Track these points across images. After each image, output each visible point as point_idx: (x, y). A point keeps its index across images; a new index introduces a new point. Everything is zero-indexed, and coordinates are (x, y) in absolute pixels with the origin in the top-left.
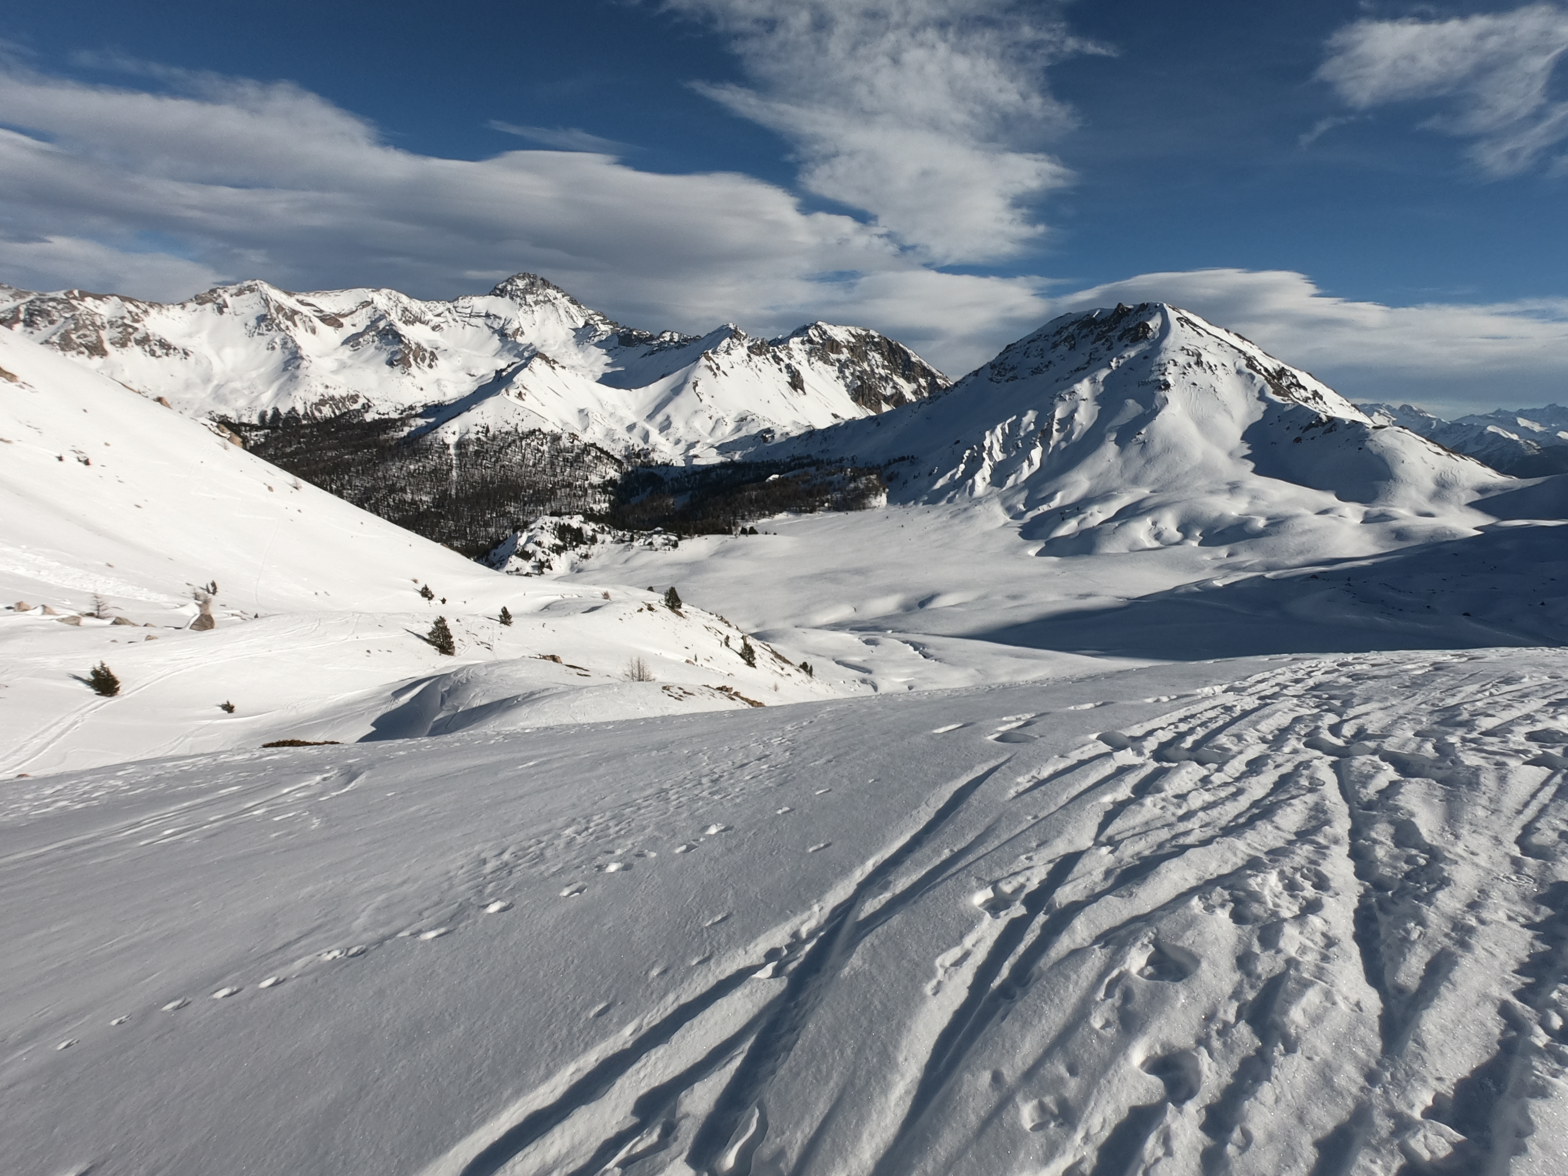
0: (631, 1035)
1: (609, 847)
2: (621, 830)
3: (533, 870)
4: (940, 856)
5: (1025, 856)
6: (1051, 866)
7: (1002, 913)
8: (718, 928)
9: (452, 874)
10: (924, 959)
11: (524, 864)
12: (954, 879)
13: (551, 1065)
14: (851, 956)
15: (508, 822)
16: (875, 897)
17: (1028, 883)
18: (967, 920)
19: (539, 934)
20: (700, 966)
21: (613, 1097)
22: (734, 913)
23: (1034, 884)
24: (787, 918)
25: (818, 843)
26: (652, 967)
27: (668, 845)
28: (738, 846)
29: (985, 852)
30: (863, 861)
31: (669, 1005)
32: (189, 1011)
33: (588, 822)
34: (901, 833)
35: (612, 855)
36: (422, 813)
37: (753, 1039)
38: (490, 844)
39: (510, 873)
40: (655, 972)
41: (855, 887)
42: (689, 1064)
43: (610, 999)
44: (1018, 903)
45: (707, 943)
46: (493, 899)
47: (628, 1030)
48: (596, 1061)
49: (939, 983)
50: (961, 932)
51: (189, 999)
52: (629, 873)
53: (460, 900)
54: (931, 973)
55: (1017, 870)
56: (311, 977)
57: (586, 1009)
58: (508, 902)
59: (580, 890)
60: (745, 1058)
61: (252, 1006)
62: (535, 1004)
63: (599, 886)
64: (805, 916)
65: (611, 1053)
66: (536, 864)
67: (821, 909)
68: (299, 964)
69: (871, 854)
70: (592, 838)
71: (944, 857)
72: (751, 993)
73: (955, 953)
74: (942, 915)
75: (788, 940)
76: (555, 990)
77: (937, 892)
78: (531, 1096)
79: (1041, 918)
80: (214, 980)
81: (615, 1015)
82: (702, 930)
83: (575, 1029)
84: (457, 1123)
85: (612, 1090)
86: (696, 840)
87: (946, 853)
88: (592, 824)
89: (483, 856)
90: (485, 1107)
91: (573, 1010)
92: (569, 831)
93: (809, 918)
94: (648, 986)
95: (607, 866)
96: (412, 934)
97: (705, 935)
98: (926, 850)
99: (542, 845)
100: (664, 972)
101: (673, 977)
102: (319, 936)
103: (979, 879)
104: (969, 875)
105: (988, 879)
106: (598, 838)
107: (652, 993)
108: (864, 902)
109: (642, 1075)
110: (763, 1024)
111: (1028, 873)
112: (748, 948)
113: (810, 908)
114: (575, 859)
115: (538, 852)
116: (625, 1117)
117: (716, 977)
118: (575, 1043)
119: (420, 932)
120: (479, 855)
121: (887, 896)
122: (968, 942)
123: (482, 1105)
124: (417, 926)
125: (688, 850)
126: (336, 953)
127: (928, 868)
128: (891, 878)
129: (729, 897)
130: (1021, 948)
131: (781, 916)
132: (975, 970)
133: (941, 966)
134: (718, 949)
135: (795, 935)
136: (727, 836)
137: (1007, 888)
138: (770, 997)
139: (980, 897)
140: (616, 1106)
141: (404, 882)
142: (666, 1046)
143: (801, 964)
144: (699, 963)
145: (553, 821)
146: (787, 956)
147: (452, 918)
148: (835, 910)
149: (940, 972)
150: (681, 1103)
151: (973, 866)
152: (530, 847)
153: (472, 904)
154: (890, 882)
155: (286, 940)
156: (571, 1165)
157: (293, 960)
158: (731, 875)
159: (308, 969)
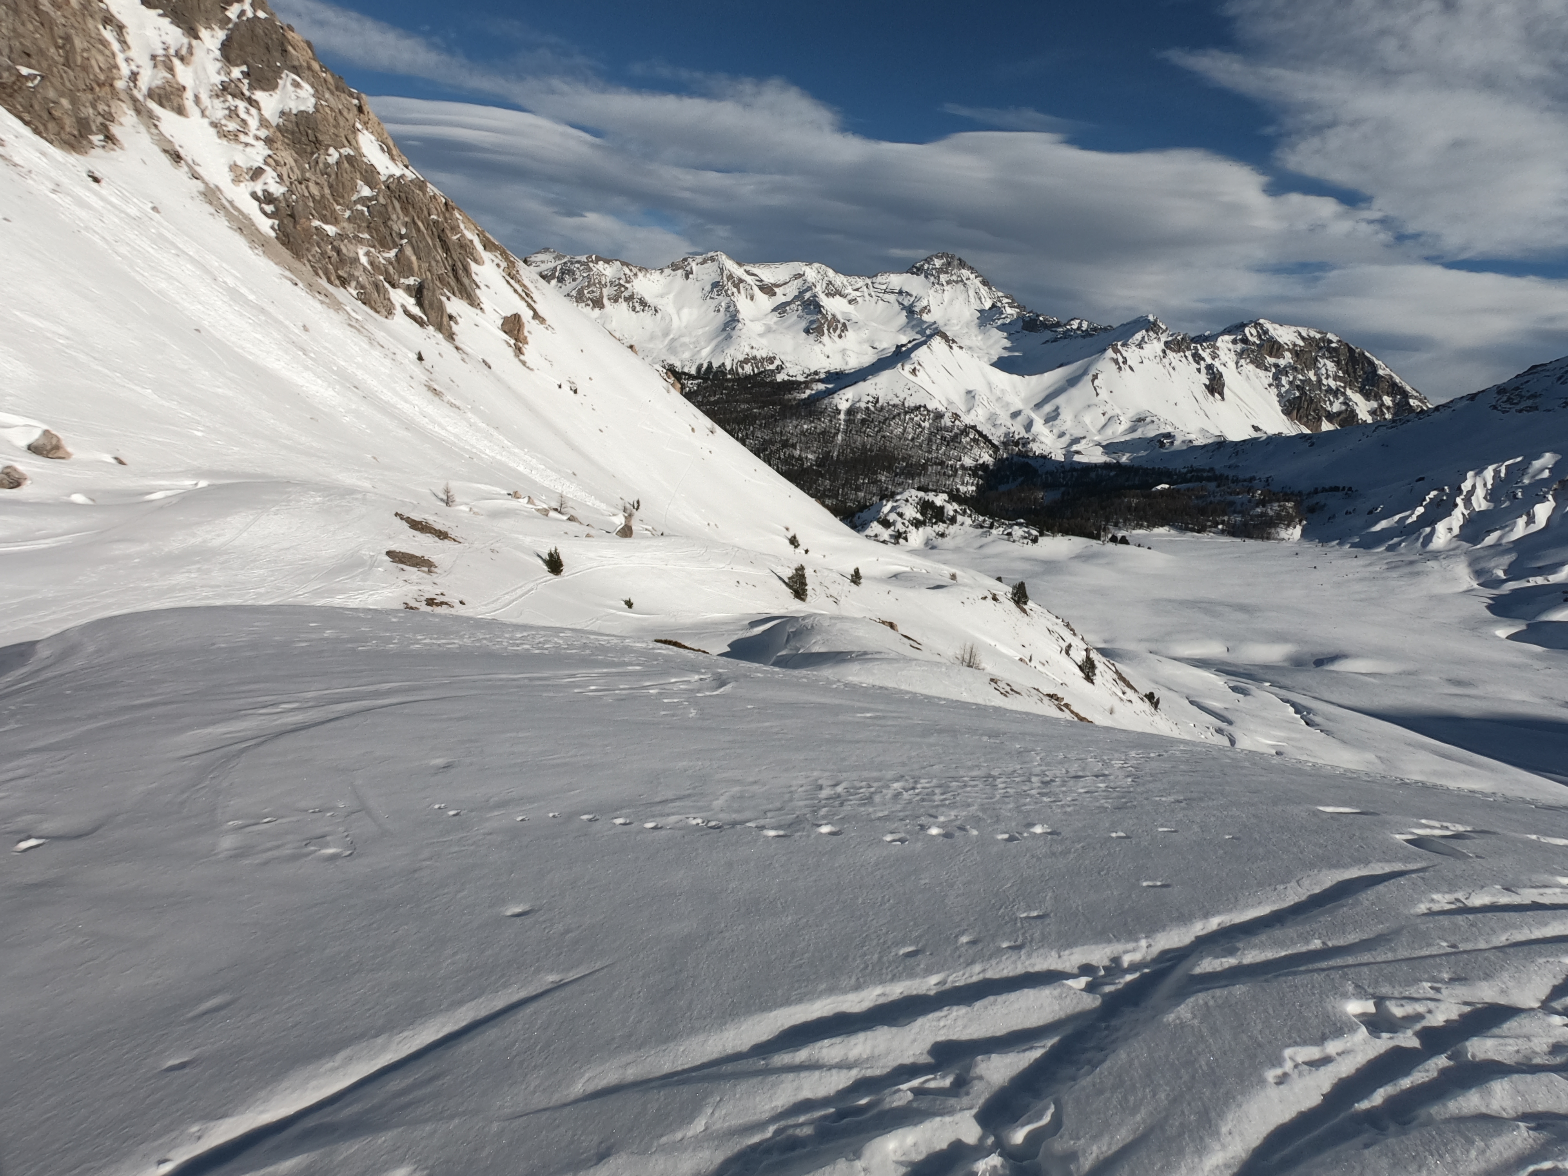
0: (935, 985)
1: (933, 811)
2: (945, 799)
3: (862, 809)
4: (1307, 942)
5: (1429, 984)
6: (1467, 1009)
7: (1385, 1035)
8: (1033, 922)
9: (792, 789)
10: (1270, 1042)
11: (854, 801)
12: (1323, 974)
13: (861, 980)
14: (1178, 1005)
15: (843, 759)
16: (1217, 957)
17: (1428, 1016)
18: (1335, 1024)
19: (862, 866)
20: (1010, 951)
21: (913, 1031)
22: (1052, 915)
23: (1438, 1019)
24: (1109, 941)
25: (1155, 880)
26: (962, 933)
27: (990, 829)
28: (1065, 853)
29: (1372, 960)
30: (1206, 915)
31: (974, 974)
32: (597, 826)
33: (916, 782)
34: (1260, 903)
35: (935, 820)
36: (775, 730)
37: (1055, 1040)
38: (827, 774)
39: (842, 804)
40: (964, 939)
41: (1193, 938)
42: (989, 1034)
43: (920, 945)
44: (1410, 1033)
45: (1020, 933)
46: (825, 822)
47: (934, 979)
48: (901, 993)
49: (1285, 1075)
50: (1323, 1034)
51: (597, 817)
52: (949, 841)
53: (798, 813)
54: (1277, 1061)
55: (1415, 995)
56: (681, 832)
57: (897, 945)
58: (838, 829)
59: (902, 841)
60: (1046, 1053)
61: (638, 838)
62: (852, 924)
63: (919, 844)
64: (1130, 946)
65: (915, 993)
66: (865, 804)
67: (1149, 946)
68: (673, 819)
69: (1218, 913)
70: (918, 798)
71: (1312, 947)
72: (1060, 996)
73: (1313, 1052)
74: (1301, 1006)
75: (1106, 962)
76: (870, 919)
77: (1298, 980)
78: (841, 998)
79: (1441, 1061)
80: (615, 809)
81: (923, 961)
82: (1016, 919)
83: (885, 959)
84: (780, 993)
85: (913, 1024)
86: (1020, 834)
87: (1316, 944)
88: (919, 786)
89: (820, 782)
90: (803, 990)
91: (885, 942)
92: (897, 785)
93: (1134, 950)
94: (957, 948)
95: (929, 828)
96: (757, 827)
97: (1019, 925)
98: (1291, 931)
99: (872, 790)
100: (973, 943)
101: (982, 950)
102: (688, 803)
103: (1357, 986)
104: (1345, 977)
105: (1370, 990)
106: (923, 800)
107: (960, 957)
108: (1202, 958)
109: (942, 1024)
110: (1068, 1030)
111: (1431, 1005)
112: (1062, 954)
113: (1137, 940)
114: (900, 811)
115: (868, 795)
116: (921, 1054)
117: (1026, 967)
118: (884, 971)
119: (763, 828)
120: (817, 780)
121: (1230, 961)
122: (1332, 1047)
123: (800, 987)
124: (762, 822)
125: (1011, 839)
126: (699, 821)
127: (1290, 952)
128: (1240, 945)
129: (1048, 898)
130: (1406, 1083)
131: (1101, 936)
132: (1335, 1081)
133: (1292, 1059)
134: (1031, 942)
135: (1116, 960)
136: (1052, 839)
137: (1398, 1011)
138: (1079, 1009)
139: (1355, 1007)
140: (914, 1041)
141: (755, 783)
142: (968, 1009)
143: (1117, 991)
144: (1009, 948)
145: (884, 772)
146: (1103, 977)
147: (790, 825)
148: (1164, 953)
149: (1288, 1066)
150: (976, 1066)
151: (1352, 969)
152: (861, 788)
153: (807, 819)
154: (1239, 949)
155: (664, 798)
156: (869, 1070)
157: (668, 815)
158: (1052, 878)
159: (678, 825)
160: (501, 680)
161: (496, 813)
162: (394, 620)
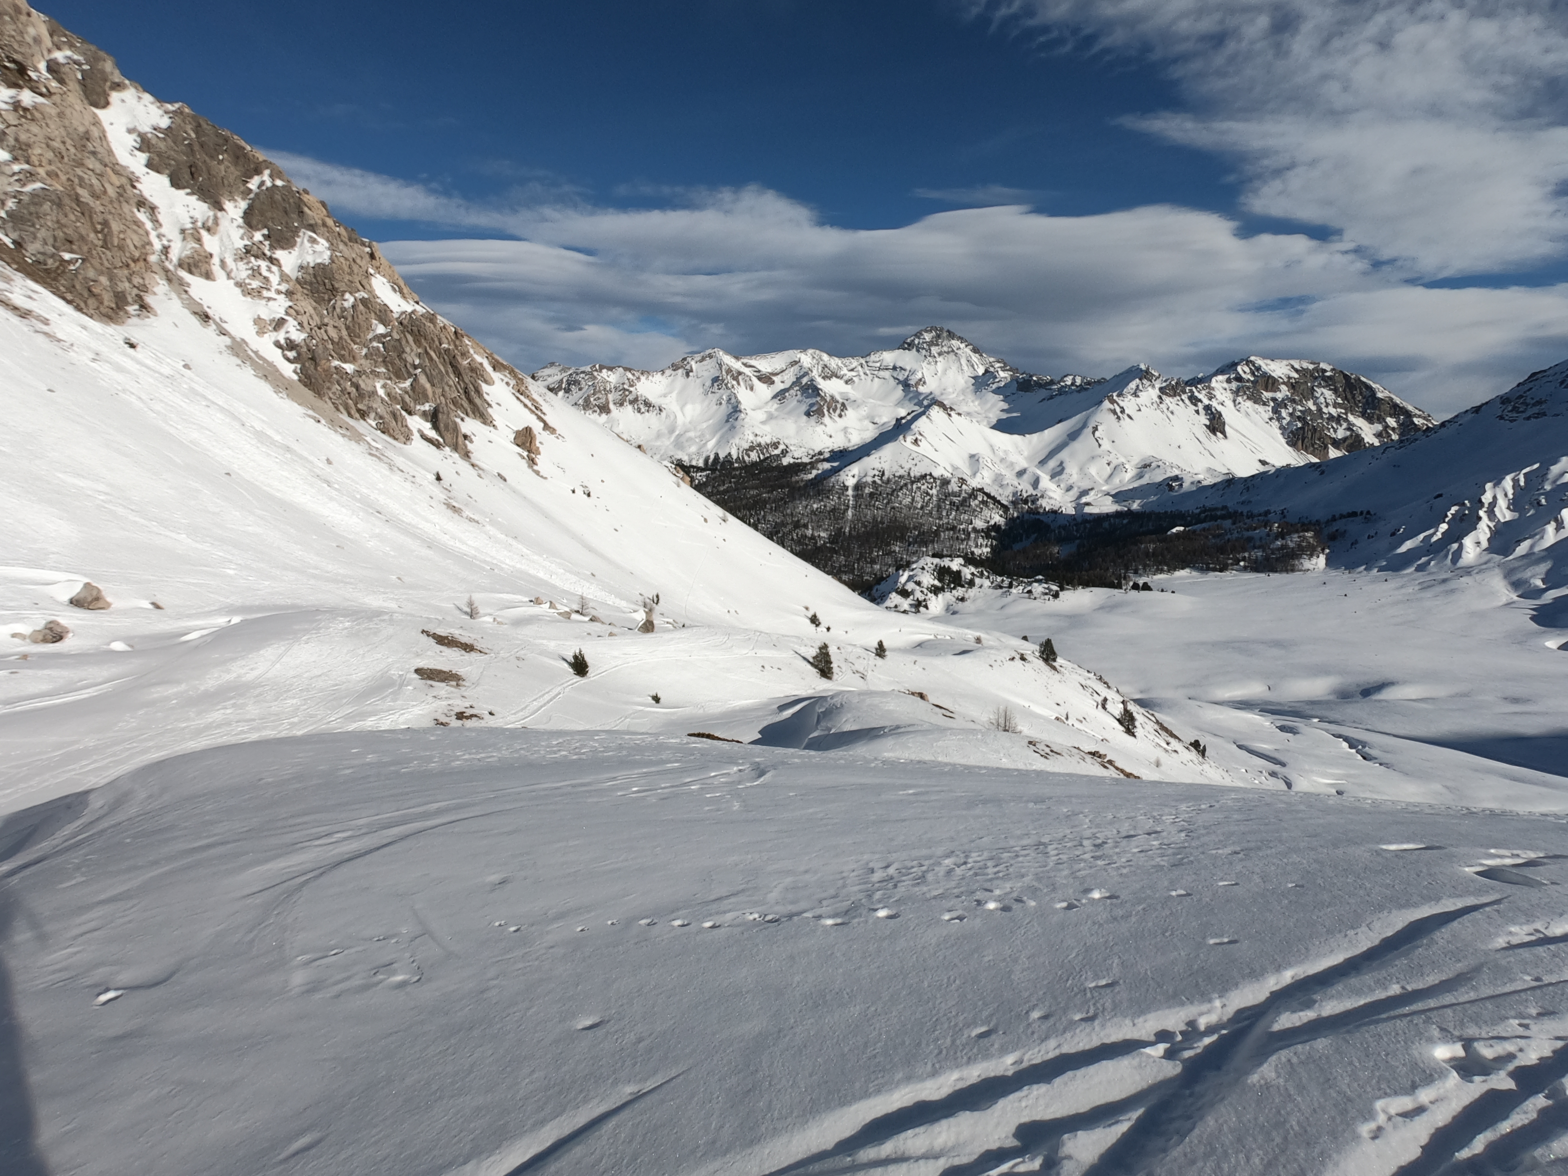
0: (1012, 1064)
1: (987, 885)
2: (998, 872)
3: (917, 889)
4: (1386, 989)
5: (1517, 1022)
6: (1560, 1044)
7: (1477, 1079)
8: (1102, 991)
9: (844, 874)
10: (1360, 1096)
11: (907, 881)
12: (1405, 1021)
13: (937, 1066)
14: (1260, 1064)
15: (891, 840)
16: (1294, 1012)
17: (1519, 1054)
18: (1424, 1071)
19: (924, 948)
20: (1083, 1023)
21: (996, 1115)
22: (1121, 982)
23: (1531, 1056)
24: (1182, 1004)
25: (1222, 936)
26: (1033, 1008)
27: (1048, 898)
28: (1126, 917)
29: (1454, 1001)
30: (1279, 969)
31: (1048, 1050)
32: (655, 930)
33: (967, 857)
34: (1332, 951)
35: (990, 893)
36: (820, 816)
37: (1140, 1111)
38: (877, 856)
39: (895, 886)
40: (1035, 1015)
41: (1268, 995)
42: (1072, 1112)
43: (991, 1025)
44: (1503, 1074)
45: (1091, 1003)
46: (881, 905)
47: (1010, 1059)
48: (979, 1076)
49: (1380, 1129)
50: (1413, 1082)
51: (655, 921)
52: (1008, 914)
53: (853, 899)
54: (1368, 1114)
55: (1504, 1034)
56: (739, 929)
57: (968, 1027)
58: (894, 912)
59: (961, 918)
60: (1132, 1126)
61: (698, 938)
62: (920, 1009)
63: (978, 920)
64: (1205, 1007)
65: (992, 1074)
66: (918, 883)
67: (1224, 1006)
68: (729, 916)
69: (1289, 965)
70: (971, 873)
71: (1391, 993)
72: (1140, 1066)
73: (1405, 1103)
74: (1387, 1055)
75: (1183, 1027)
76: (938, 1002)
77: (1381, 1028)
78: (919, 1086)
79: (1540, 1101)
80: (672, 910)
81: (997, 1040)
82: (1085, 990)
83: (958, 1042)
84: (857, 1085)
85: (994, 1106)
86: (1079, 901)
87: (1395, 989)
88: (970, 860)
89: (871, 865)
90: (880, 1081)
91: (956, 1025)
92: (948, 862)
93: (1209, 1012)
94: (1029, 1025)
95: (986, 902)
96: (814, 917)
97: (1089, 995)
98: (1368, 978)
99: (924, 868)
100: (1045, 1017)
101: (1055, 1024)
102: (741, 898)
103: (1442, 1029)
104: (1428, 1021)
105: (1457, 1033)
106: (976, 874)
107: (1033, 1033)
108: (1279, 1014)
109: (1024, 1104)
110: (1153, 1100)
111: (1522, 1043)
112: (1136, 1021)
113: (1210, 1001)
114: (955, 888)
115: (920, 874)
116: (1006, 1137)
117: (1101, 1039)
118: (959, 1054)
119: (819, 917)
120: (867, 864)
121: (1308, 1015)
122: (1424, 1096)
123: (877, 1078)
124: (818, 912)
125: (1070, 907)
126: (756, 916)
127: (1369, 1000)
128: (1317, 997)
129: (1115, 965)
130: (1505, 1127)
131: (1175, 999)
132: (1433, 1131)
133: (1384, 1111)
134: (1103, 1012)
135: (1192, 1024)
136: (1111, 904)
137: (1488, 1052)
138: (1160, 1077)
139: (1443, 1052)
140: (998, 1124)
141: (806, 872)
142: (1048, 1086)
143: (1197, 1055)
144: (1082, 1020)
145: (933, 849)
146: (1180, 1042)
147: (846, 912)
148: (1240, 1012)
149: (1381, 1119)
150: (1063, 1145)
151: (1435, 1012)
152: (913, 867)
153: (862, 905)
154: (1315, 1002)
155: (718, 895)
156: (956, 1159)
157: (725, 912)
158: (1116, 944)
159: (735, 922)
160: (546, 789)
161: (556, 926)
162: (432, 738)
